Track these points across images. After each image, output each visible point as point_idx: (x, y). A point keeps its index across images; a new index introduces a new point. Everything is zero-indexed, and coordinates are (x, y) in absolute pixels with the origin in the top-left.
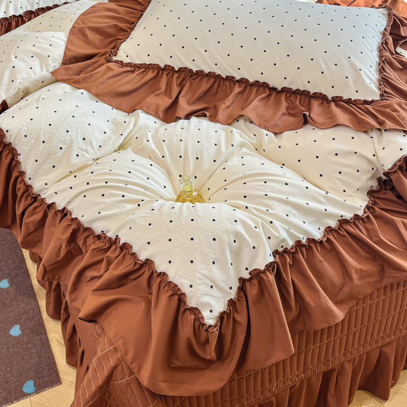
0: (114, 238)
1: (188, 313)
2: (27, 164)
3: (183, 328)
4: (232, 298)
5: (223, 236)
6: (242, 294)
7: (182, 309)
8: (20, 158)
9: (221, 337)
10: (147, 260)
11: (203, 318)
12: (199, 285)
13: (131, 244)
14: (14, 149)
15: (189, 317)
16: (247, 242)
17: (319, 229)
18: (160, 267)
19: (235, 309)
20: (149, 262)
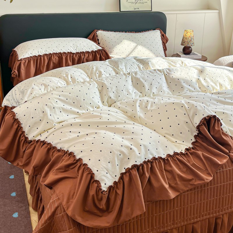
0: (66, 151)
1: (95, 183)
3: (91, 190)
4: (116, 181)
7: (92, 181)
9: (109, 199)
11: (101, 186)
12: (101, 171)
15: (95, 185)
18: (85, 161)
20: (81, 159)
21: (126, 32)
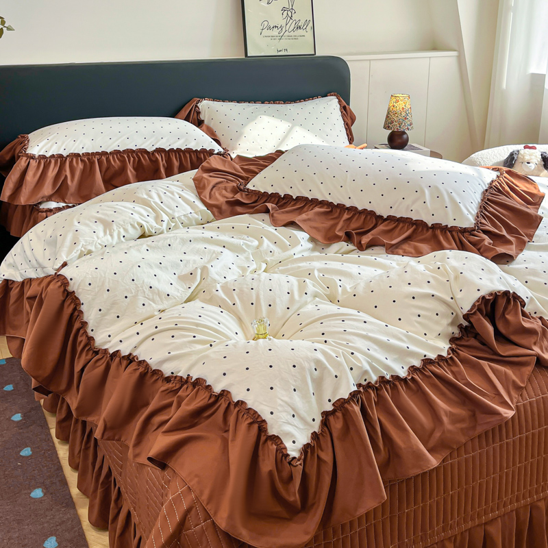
0: (185, 377)
1: (269, 443)
2: (90, 315)
3: (264, 460)
4: (317, 431)
5: (303, 362)
6: (326, 428)
7: (263, 438)
8: (83, 308)
9: (305, 476)
10: (223, 391)
11: (285, 448)
12: (281, 412)
13: (204, 378)
14: (77, 299)
15: (271, 447)
16: (329, 371)
17: (403, 368)
18: (237, 396)
19: (320, 446)
20: (225, 392)
21: (262, 103)
